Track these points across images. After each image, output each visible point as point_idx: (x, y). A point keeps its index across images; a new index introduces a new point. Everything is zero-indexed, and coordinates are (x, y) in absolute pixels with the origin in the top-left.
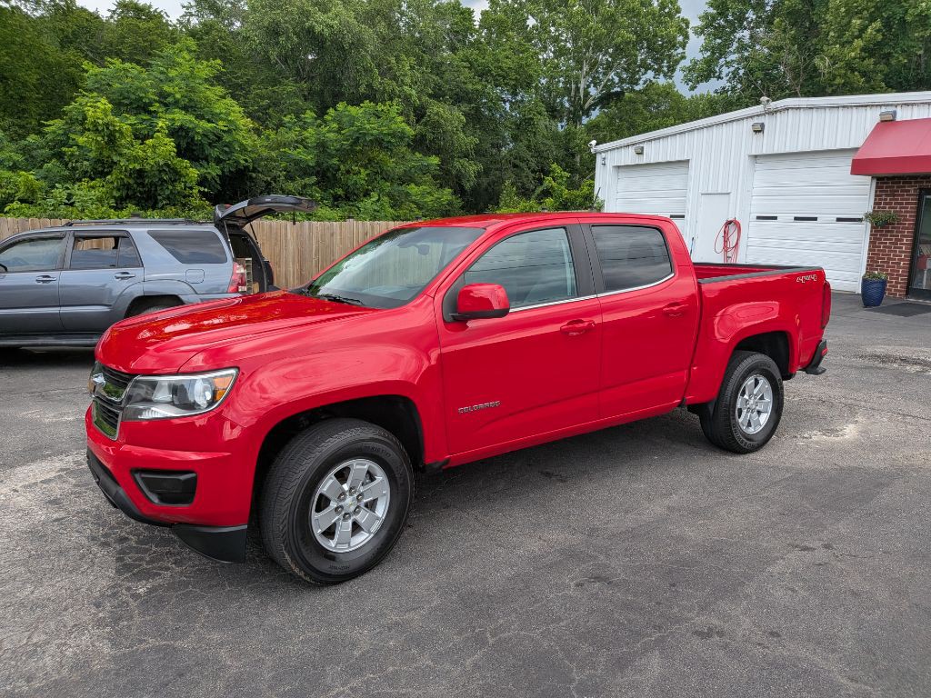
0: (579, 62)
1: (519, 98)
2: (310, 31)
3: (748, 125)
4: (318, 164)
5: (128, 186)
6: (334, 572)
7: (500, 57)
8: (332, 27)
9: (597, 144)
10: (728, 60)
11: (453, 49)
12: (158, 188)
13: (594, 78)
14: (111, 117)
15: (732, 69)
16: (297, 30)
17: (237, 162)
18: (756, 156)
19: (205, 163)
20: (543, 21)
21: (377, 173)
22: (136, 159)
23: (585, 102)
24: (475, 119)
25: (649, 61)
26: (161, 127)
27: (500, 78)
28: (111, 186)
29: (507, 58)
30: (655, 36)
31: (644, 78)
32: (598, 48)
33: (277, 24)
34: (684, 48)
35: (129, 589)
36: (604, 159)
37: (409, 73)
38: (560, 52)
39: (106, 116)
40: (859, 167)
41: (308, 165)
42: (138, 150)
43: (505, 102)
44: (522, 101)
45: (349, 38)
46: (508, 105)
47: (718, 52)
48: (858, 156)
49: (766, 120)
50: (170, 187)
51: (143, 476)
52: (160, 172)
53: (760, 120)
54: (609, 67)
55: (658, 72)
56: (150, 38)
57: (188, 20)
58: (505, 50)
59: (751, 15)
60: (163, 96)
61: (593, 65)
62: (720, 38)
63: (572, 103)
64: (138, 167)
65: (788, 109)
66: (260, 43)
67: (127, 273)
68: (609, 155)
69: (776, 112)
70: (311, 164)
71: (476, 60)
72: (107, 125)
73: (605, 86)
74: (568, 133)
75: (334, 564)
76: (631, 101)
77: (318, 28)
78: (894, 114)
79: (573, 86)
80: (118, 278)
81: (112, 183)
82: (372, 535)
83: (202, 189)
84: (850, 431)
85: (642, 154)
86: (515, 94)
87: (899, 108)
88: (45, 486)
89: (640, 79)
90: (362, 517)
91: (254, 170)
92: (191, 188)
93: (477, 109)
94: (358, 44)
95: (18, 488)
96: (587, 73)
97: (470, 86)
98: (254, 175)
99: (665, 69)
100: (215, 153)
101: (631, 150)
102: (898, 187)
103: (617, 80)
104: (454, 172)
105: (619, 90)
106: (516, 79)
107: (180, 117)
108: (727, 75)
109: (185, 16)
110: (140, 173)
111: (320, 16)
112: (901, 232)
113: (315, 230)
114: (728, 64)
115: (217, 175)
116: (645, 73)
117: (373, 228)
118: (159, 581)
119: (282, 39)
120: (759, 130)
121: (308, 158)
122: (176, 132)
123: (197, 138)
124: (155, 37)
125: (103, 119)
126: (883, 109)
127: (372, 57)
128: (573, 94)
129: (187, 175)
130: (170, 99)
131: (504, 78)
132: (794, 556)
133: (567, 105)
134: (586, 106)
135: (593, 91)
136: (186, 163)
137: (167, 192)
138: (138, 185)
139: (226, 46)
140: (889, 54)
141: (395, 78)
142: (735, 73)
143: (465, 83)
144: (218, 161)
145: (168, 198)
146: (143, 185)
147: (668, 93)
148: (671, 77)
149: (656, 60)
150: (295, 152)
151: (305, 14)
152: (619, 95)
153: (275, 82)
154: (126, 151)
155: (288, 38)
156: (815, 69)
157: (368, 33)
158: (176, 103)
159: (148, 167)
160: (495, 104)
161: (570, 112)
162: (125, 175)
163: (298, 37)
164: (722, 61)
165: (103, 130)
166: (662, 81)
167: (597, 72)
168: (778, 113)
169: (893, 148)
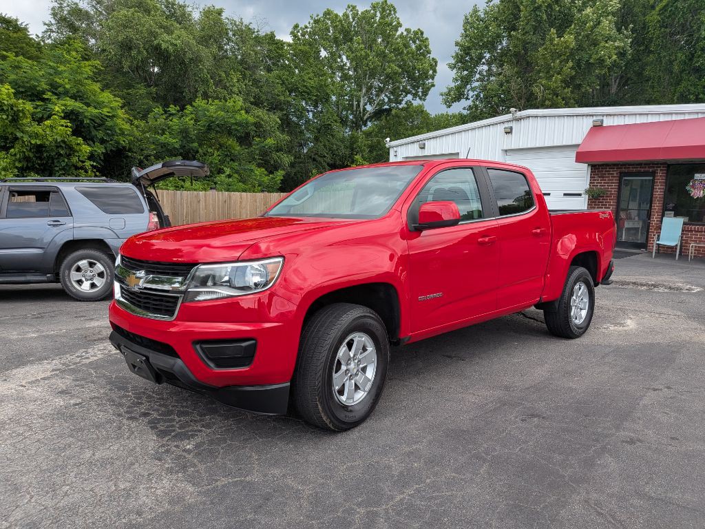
0: (360, 87)
1: (319, 109)
2: (158, 48)
3: (501, 128)
4: (183, 147)
5: (27, 159)
6: (347, 420)
7: (306, 78)
8: (176, 45)
9: (390, 141)
10: (473, 86)
11: (269, 70)
12: (55, 161)
13: (369, 97)
14: (13, 101)
15: (476, 93)
16: (147, 47)
17: (118, 143)
18: (506, 151)
19: (91, 143)
20: (332, 53)
21: (227, 155)
22: (37, 136)
23: (364, 115)
24: (286, 124)
25: (408, 87)
26: (58, 111)
27: (305, 94)
28: (14, 158)
29: (310, 79)
30: (414, 68)
31: (405, 99)
32: (372, 76)
33: (130, 41)
34: (433, 78)
35: (177, 446)
36: (396, 152)
37: (237, 84)
38: (345, 77)
39: (10, 99)
40: (581, 157)
41: (175, 148)
42: (38, 129)
43: (308, 111)
44: (322, 112)
45: (189, 55)
46: (311, 114)
47: (466, 81)
48: (579, 150)
49: (514, 125)
50: (66, 160)
51: (204, 346)
52: (57, 147)
53: (510, 125)
54: (381, 90)
55: (415, 95)
56: (19, 45)
57: (50, 35)
58: (308, 73)
59: (487, 56)
60: (54, 87)
61: (369, 88)
62: (467, 70)
63: (355, 117)
64: (39, 142)
65: (529, 117)
66: (115, 55)
67: (58, 221)
68: (399, 149)
69: (520, 119)
70: (176, 146)
71: (287, 80)
72: (12, 106)
73: (378, 104)
74: (352, 137)
75: (347, 414)
76: (397, 116)
77: (164, 46)
78: (602, 121)
79: (355, 103)
80: (50, 225)
81: (15, 155)
82: (366, 393)
83: (92, 163)
84: (631, 324)
85: (424, 148)
86: (316, 106)
87: (605, 117)
88: (46, 382)
89: (402, 100)
90: (360, 379)
91: (130, 150)
92: (83, 162)
93: (287, 115)
94: (197, 60)
95: (24, 384)
96: (365, 95)
97: (282, 98)
98: (130, 154)
99: (420, 93)
100: (100, 134)
101: (416, 146)
102: (605, 171)
103: (386, 100)
104: (272, 162)
105: (388, 107)
106: (317, 96)
107: (72, 104)
108: (472, 97)
109: (46, 31)
110: (39, 149)
111: (166, 37)
112: (608, 202)
113: (185, 198)
114: (473, 89)
115: (102, 153)
116: (406, 96)
117: (230, 197)
118: (199, 440)
119: (134, 53)
120: (509, 132)
121: (175, 142)
122: (69, 115)
123: (86, 121)
124: (24, 45)
125: (7, 101)
126: (595, 118)
127: (208, 70)
128: (355, 108)
129: (81, 150)
130: (61, 89)
131: (308, 94)
132: (651, 394)
133: (351, 117)
134: (365, 118)
135: (369, 108)
136: (80, 140)
137: (63, 164)
138: (37, 158)
139: (88, 56)
140: (580, 85)
141: (225, 88)
142: (478, 96)
143: (278, 95)
144: (102, 141)
145: (63, 169)
146: (40, 158)
147: (421, 111)
148: (424, 100)
149: (414, 87)
150: (163, 138)
151: (154, 35)
152: (389, 111)
153: (129, 86)
154: (27, 129)
155: (139, 52)
156: (532, 94)
157: (205, 52)
158: (66, 93)
159: (47, 143)
160: (301, 113)
161: (353, 122)
162: (27, 149)
163: (147, 52)
164: (469, 87)
165: (8, 110)
166: (417, 102)
167: (371, 94)
168: (522, 120)
169: (603, 144)
